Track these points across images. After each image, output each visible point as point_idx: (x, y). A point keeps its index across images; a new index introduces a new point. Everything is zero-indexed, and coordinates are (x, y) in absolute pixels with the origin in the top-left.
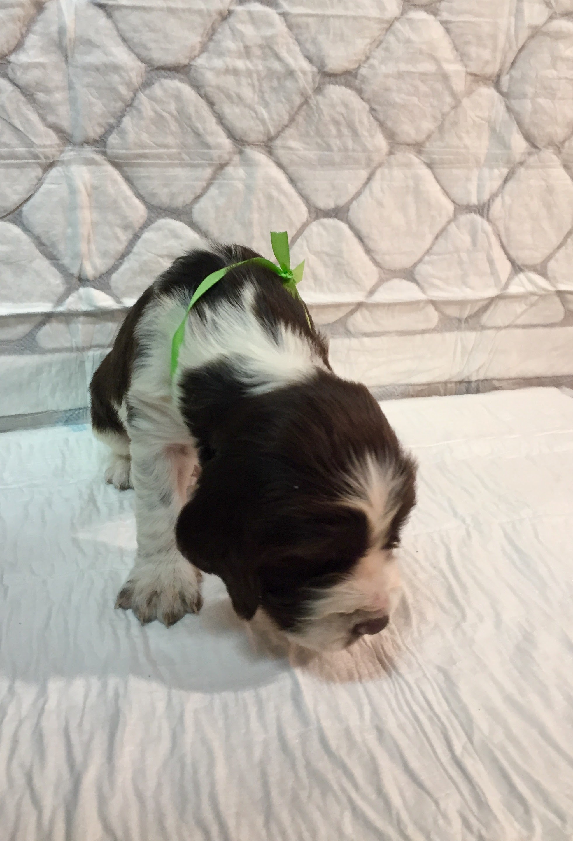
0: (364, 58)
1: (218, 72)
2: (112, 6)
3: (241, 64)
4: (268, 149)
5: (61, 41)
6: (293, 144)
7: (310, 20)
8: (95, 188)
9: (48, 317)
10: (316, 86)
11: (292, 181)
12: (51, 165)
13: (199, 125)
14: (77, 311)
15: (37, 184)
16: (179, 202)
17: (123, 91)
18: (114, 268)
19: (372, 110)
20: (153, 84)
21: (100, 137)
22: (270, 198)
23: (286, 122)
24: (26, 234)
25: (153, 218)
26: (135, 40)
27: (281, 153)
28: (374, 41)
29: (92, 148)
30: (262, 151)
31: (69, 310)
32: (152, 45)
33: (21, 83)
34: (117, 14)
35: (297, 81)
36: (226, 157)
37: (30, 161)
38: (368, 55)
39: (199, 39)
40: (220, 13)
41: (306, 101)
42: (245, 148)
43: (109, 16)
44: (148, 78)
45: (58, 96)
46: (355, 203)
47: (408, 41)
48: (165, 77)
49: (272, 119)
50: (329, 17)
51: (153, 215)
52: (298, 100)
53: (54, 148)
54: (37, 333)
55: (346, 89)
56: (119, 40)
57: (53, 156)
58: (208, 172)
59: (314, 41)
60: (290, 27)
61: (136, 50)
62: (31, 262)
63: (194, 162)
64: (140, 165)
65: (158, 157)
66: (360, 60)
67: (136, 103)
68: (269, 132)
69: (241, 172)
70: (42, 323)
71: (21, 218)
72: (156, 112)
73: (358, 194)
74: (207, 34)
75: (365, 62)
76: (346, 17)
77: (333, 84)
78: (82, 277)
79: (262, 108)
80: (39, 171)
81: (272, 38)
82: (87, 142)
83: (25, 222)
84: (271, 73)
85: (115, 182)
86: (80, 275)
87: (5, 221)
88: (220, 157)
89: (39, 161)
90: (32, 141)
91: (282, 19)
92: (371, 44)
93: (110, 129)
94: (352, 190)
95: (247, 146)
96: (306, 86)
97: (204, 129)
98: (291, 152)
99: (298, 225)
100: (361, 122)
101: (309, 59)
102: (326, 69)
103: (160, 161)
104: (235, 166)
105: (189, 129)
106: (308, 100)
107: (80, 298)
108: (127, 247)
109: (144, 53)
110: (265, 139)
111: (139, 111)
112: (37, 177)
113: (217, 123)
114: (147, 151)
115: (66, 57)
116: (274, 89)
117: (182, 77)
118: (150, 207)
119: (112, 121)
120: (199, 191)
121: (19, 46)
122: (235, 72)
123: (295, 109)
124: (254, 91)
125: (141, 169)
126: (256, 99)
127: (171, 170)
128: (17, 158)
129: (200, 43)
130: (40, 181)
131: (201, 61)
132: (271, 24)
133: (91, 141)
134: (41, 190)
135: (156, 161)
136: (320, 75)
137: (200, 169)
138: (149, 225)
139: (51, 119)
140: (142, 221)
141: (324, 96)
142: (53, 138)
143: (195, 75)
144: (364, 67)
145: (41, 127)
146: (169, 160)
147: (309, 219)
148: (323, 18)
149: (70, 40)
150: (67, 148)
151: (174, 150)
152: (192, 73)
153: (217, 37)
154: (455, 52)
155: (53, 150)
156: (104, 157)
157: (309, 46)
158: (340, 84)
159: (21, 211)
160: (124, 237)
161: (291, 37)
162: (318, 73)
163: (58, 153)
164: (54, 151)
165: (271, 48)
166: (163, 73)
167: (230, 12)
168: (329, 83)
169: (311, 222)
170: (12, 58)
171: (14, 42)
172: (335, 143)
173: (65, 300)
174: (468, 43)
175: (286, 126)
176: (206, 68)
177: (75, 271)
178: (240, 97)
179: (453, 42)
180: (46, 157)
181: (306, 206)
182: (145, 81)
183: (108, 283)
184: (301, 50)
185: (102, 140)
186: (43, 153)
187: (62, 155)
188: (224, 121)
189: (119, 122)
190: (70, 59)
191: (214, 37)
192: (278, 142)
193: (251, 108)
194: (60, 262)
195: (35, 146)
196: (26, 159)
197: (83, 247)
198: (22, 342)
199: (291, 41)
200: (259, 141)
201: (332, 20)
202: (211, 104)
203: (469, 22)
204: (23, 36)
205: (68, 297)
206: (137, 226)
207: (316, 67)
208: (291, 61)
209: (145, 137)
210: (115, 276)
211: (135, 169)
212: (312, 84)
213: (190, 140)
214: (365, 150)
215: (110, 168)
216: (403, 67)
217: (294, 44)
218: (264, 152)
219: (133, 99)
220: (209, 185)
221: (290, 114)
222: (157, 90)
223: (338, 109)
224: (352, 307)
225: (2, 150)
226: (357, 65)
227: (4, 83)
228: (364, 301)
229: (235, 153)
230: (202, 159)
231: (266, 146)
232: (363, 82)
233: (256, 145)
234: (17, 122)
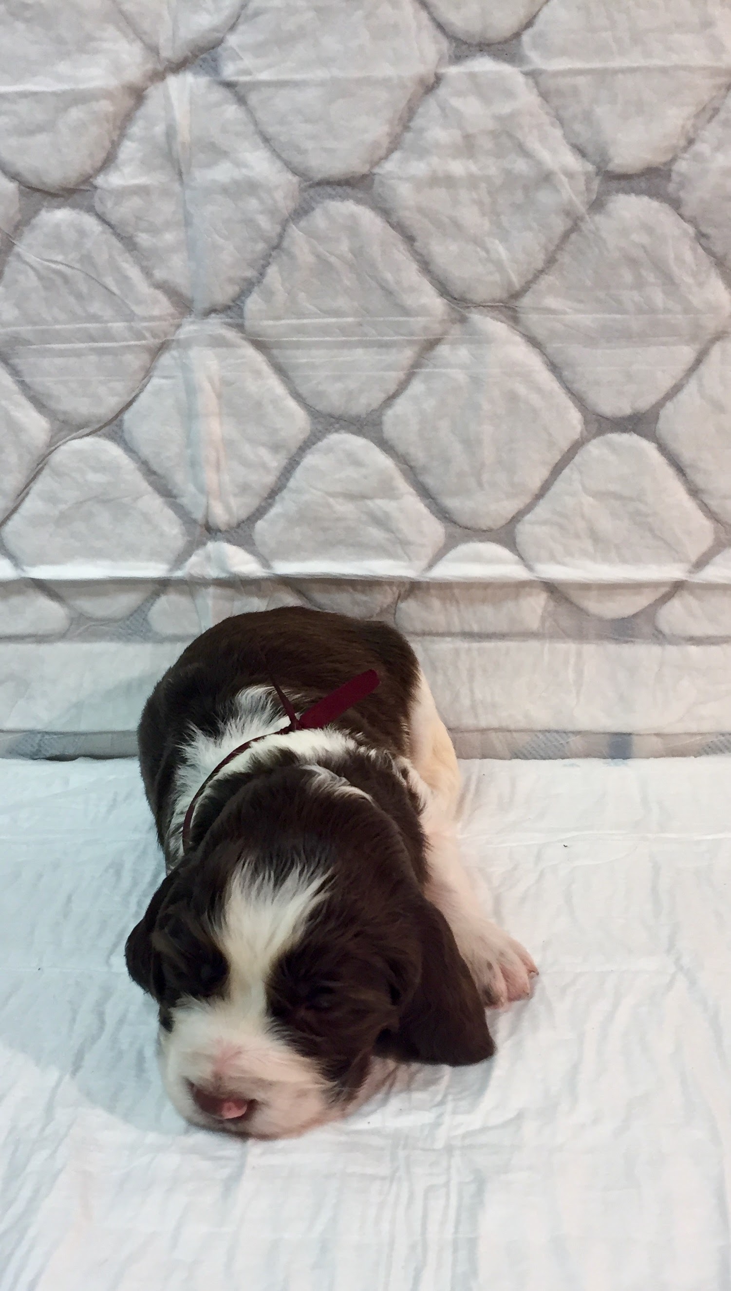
0: (683, 143)
1: (419, 184)
2: (246, 84)
3: (458, 167)
4: (509, 313)
5: (170, 149)
6: (551, 302)
7: (581, 80)
8: (227, 383)
9: (162, 585)
10: (594, 197)
11: (554, 367)
12: (162, 348)
13: (389, 276)
14: (204, 578)
15: (144, 379)
16: (361, 405)
17: (264, 223)
18: (259, 513)
19: (701, 236)
20: (313, 209)
21: (233, 301)
22: (512, 398)
23: (540, 265)
24: (130, 457)
25: (320, 432)
26: (283, 138)
27: (533, 319)
28: (704, 109)
29: (221, 318)
30: (500, 316)
31: (192, 576)
32: (309, 145)
33: (113, 218)
34: (253, 99)
35: (558, 191)
36: (437, 328)
37: (132, 343)
38: (692, 135)
39: (386, 129)
40: (422, 81)
41: (575, 226)
42: (470, 312)
43: (241, 100)
44: (305, 200)
45: (169, 237)
46: (669, 405)
48: (332, 197)
49: (515, 260)
50: (615, 72)
51: (320, 427)
52: (559, 225)
53: (165, 320)
54: (149, 609)
55: (650, 200)
56: (259, 140)
57: (166, 334)
58: (407, 355)
59: (588, 117)
60: (545, 95)
61: (284, 155)
62: (136, 499)
63: (384, 338)
64: (297, 345)
65: (326, 331)
66: (676, 147)
67: (285, 244)
68: (510, 283)
69: (463, 353)
70: (156, 594)
71: (123, 431)
72: (318, 256)
73: (676, 389)
74: (401, 119)
75: (685, 149)
76: (648, 70)
77: (626, 192)
78: (211, 524)
79: (497, 242)
80: (145, 359)
81: (512, 115)
83: (127, 437)
84: (511, 179)
85: (258, 374)
86: (207, 522)
87: (100, 436)
88: (426, 329)
89: (144, 342)
90: (132, 311)
91: (531, 82)
92: (697, 116)
93: (248, 287)
94: (666, 383)
95: (473, 309)
96: (574, 198)
97: (398, 283)
98: (552, 316)
99: (565, 445)
100: (679, 259)
101: (581, 151)
102: (611, 167)
103: (328, 339)
104: (454, 343)
105: (374, 284)
106: (581, 224)
107: (208, 558)
108: (279, 479)
109: (297, 159)
110: (505, 296)
111: (292, 257)
112: (142, 367)
113: (420, 272)
114: (306, 321)
115: (180, 174)
116: (517, 208)
117: (360, 195)
118: (314, 413)
119: (250, 273)
120: (392, 388)
121: (108, 161)
122: (448, 181)
123: (556, 242)
124: (483, 214)
125: (299, 353)
126: (486, 225)
127: (346, 352)
128: (112, 339)
129: (389, 135)
130: (147, 374)
131: (389, 166)
132: (509, 94)
133: (219, 307)
134: (149, 387)
135: (321, 339)
136: (599, 178)
137: (394, 351)
138: (314, 444)
139: (159, 274)
140: (302, 437)
141: (610, 216)
142: (163, 306)
143: (380, 190)
144: (684, 159)
145: (145, 288)
146: (344, 336)
147: (585, 433)
148: (602, 76)
149: (183, 144)
150: (185, 321)
151: (350, 320)
152: (377, 188)
153: (417, 122)
155: (163, 323)
156: (240, 335)
157: (578, 127)
158: (639, 192)
159: (121, 421)
160: (275, 462)
161: (547, 114)
162: (597, 174)
163: (173, 329)
164: (164, 325)
165: (510, 136)
166: (329, 190)
167: (438, 79)
168: (617, 191)
169: (588, 440)
170: (100, 181)
171: (101, 155)
172: (630, 297)
173: (186, 560)
175: (542, 271)
176: (400, 178)
177: (199, 515)
178: (457, 225)
180: (155, 336)
181: (580, 411)
182: (300, 206)
183: (251, 535)
184: (565, 136)
185: (236, 304)
186: (147, 329)
187: (178, 332)
188: (431, 267)
189: (262, 274)
190: (184, 177)
191: (412, 124)
192: (526, 301)
193: (477, 241)
194: (178, 501)
195: (137, 319)
196: (125, 340)
197: (210, 477)
198: (128, 622)
199: (545, 119)
200: (494, 300)
201: (620, 76)
202: (410, 239)
204: (115, 145)
205: (190, 556)
206: (294, 446)
207: (594, 163)
208: (545, 156)
209: (303, 299)
210: (260, 525)
211: (289, 352)
212: (586, 195)
213: (377, 301)
214: (688, 309)
215: (250, 352)
217: (553, 124)
218: (503, 318)
219: (281, 237)
220: (410, 377)
221: (546, 250)
222: (318, 219)
223: (635, 237)
224: (664, 590)
225: (92, 326)
226: (669, 157)
227: (90, 222)
228: (684, 578)
229: (453, 321)
230: (397, 333)
231: (506, 307)
232: (682, 186)
233: (488, 306)
234: (110, 281)
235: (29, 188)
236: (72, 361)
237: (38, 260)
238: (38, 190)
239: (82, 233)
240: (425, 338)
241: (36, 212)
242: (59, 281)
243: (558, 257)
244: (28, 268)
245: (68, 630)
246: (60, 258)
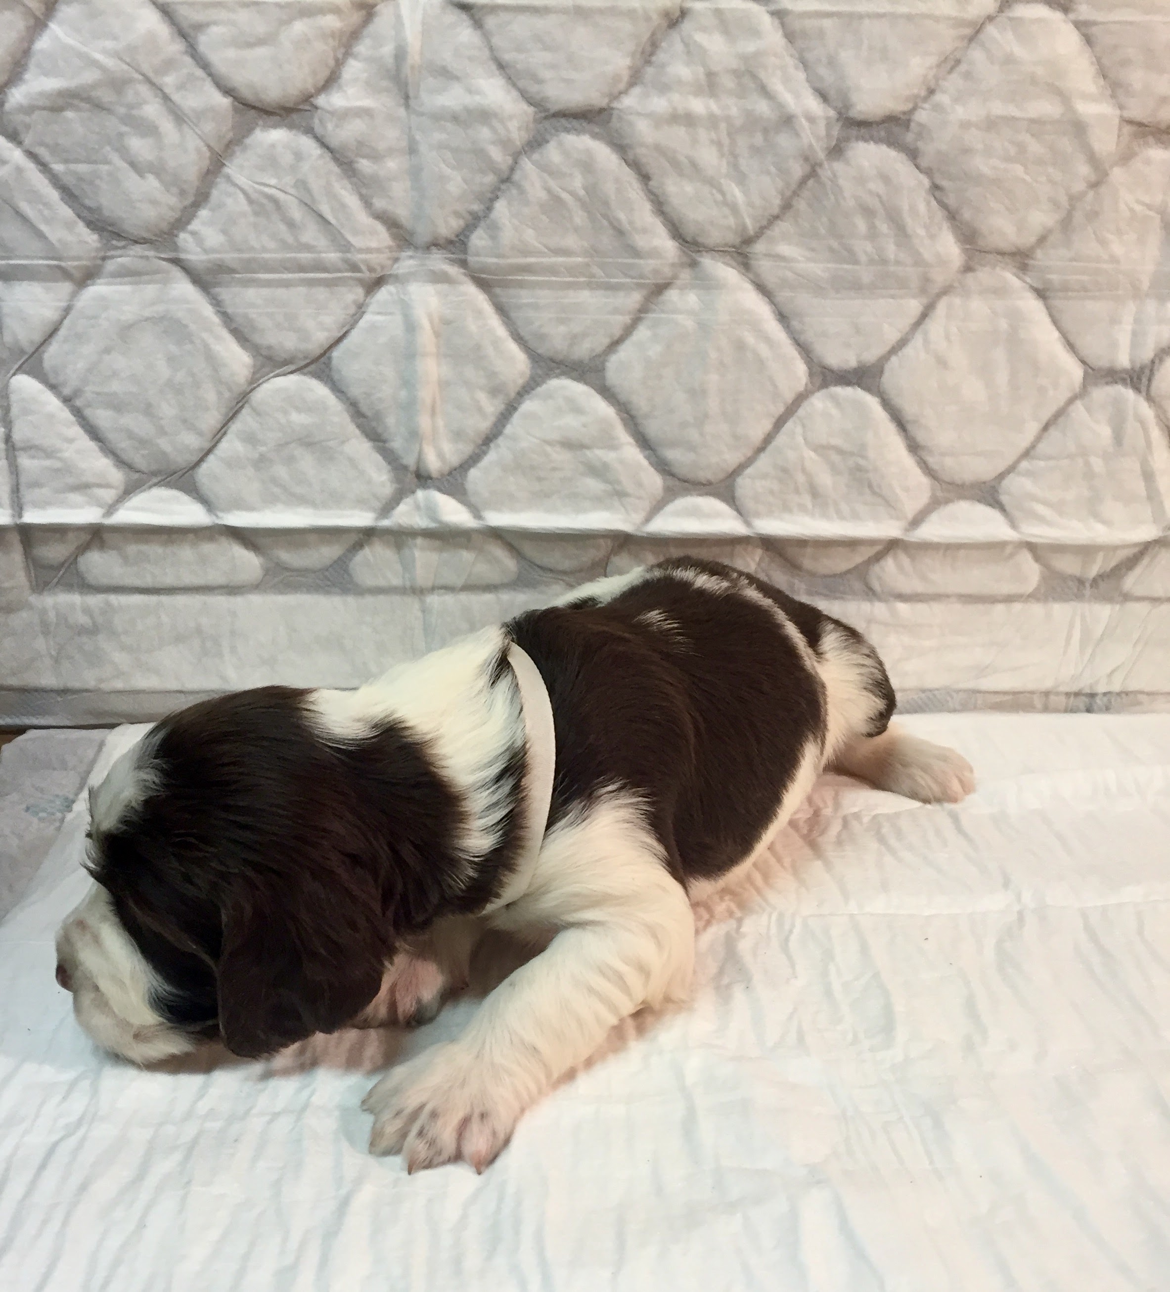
0: (923, 93)
1: (657, 121)
2: (482, 8)
3: (699, 106)
4: (740, 259)
5: (398, 72)
6: (785, 249)
7: (826, 23)
8: (447, 322)
9: (367, 535)
10: (833, 143)
12: (379, 282)
13: (621, 216)
14: (412, 528)
15: (356, 315)
16: (584, 350)
17: (496, 154)
18: (473, 460)
19: (935, 188)
20: (547, 142)
21: (457, 236)
23: (776, 211)
24: (337, 397)
25: (540, 377)
27: (765, 267)
28: (946, 58)
29: (443, 254)
30: (731, 262)
31: (399, 526)
33: (333, 141)
34: (490, 22)
35: (798, 135)
36: (667, 271)
37: (347, 275)
38: (932, 84)
40: (666, 15)
41: (813, 172)
42: (702, 256)
43: (477, 24)
44: (538, 132)
45: (392, 165)
46: (893, 360)
47: (1009, 60)
48: (568, 131)
49: (750, 204)
51: (540, 372)
52: (797, 169)
53: (382, 253)
54: (351, 560)
55: (887, 149)
56: (492, 66)
57: (383, 267)
58: (635, 298)
60: (790, 37)
61: (520, 84)
62: (343, 443)
63: (612, 280)
64: (521, 285)
65: (552, 270)
66: (916, 97)
67: (516, 177)
68: (744, 228)
69: (692, 299)
70: (359, 545)
71: (330, 370)
72: (549, 192)
74: (642, 52)
75: (926, 99)
77: (865, 140)
78: (422, 471)
79: (732, 184)
80: (358, 293)
82: (435, 244)
83: (335, 377)
84: (751, 120)
85: (479, 313)
86: (418, 469)
87: (306, 374)
88: (656, 272)
89: (358, 275)
90: (349, 242)
91: (777, 22)
92: (939, 66)
93: (473, 222)
94: (891, 336)
95: (704, 253)
96: (813, 143)
97: (631, 223)
99: (789, 397)
101: (822, 96)
102: (852, 113)
103: (554, 279)
104: (682, 288)
105: (605, 223)
106: (818, 170)
107: (417, 507)
108: (495, 424)
109: (533, 89)
110: (737, 241)
111: (522, 191)
112: (355, 302)
113: (653, 212)
114: (532, 260)
115: (407, 98)
116: (756, 151)
117: (597, 129)
118: (534, 357)
119: (476, 207)
120: (616, 333)
121: (331, 81)
122: (688, 120)
123: (793, 187)
124: (721, 155)
125: (523, 292)
126: (723, 167)
127: (571, 293)
128: (325, 270)
129: (630, 68)
130: (360, 309)
131: (629, 102)
132: (755, 32)
133: (442, 242)
134: (361, 323)
135: (547, 279)
136: (840, 124)
137: (622, 294)
138: (533, 389)
139: (379, 204)
140: (521, 381)
141: (847, 163)
142: (382, 237)
143: (618, 125)
144: (923, 109)
145: (363, 218)
146: (570, 277)
147: (810, 386)
148: (850, 19)
149: (413, 66)
150: (404, 254)
151: (580, 259)
152: (614, 122)
153: (660, 57)
154: (1102, 82)
155: (380, 256)
156: (462, 271)
157: (822, 70)
158: (878, 141)
159: (330, 358)
160: (492, 407)
162: (838, 120)
163: (389, 262)
164: (381, 258)
165: (754, 76)
166: (564, 122)
167: (684, 13)
168: (856, 139)
169: (813, 393)
170: (321, 100)
171: (324, 74)
172: (864, 248)
173: (394, 509)
174: (1125, 63)
175: (777, 217)
176: (638, 114)
177: (410, 461)
178: (693, 165)
179: (1099, 61)
180: (371, 269)
181: (806, 362)
182: (533, 137)
183: (463, 484)
184: (808, 79)
185: (460, 239)
186: (365, 262)
187: (396, 266)
188: (665, 208)
189: (489, 209)
190: (411, 101)
191: (654, 59)
192: (759, 247)
193: (712, 183)
194: (388, 446)
195: (352, 249)
196: (339, 271)
199: (789, 61)
200: (726, 245)
201: (866, 21)
202: (644, 177)
203: (1131, 23)
204: (339, 64)
205: (398, 504)
206: (512, 391)
207: (835, 108)
208: (787, 99)
209: (530, 235)
210: (473, 473)
211: (512, 291)
212: (825, 140)
213: (606, 241)
215: (471, 290)
216: (998, 108)
218: (734, 264)
220: (636, 322)
221: (782, 194)
223: (872, 186)
224: (878, 548)
225: (305, 257)
226: (910, 106)
227: (307, 143)
228: (901, 537)
229: (682, 265)
230: (626, 275)
231: (738, 253)
232: (920, 136)
233: (721, 251)
234: (326, 210)
235: (244, 104)
236: (281, 292)
237: (250, 183)
238: (254, 108)
239: (299, 156)
240: (654, 281)
241: (250, 131)
242: (270, 206)
243: (794, 203)
244: (238, 191)
245: (262, 581)
246: (273, 181)
